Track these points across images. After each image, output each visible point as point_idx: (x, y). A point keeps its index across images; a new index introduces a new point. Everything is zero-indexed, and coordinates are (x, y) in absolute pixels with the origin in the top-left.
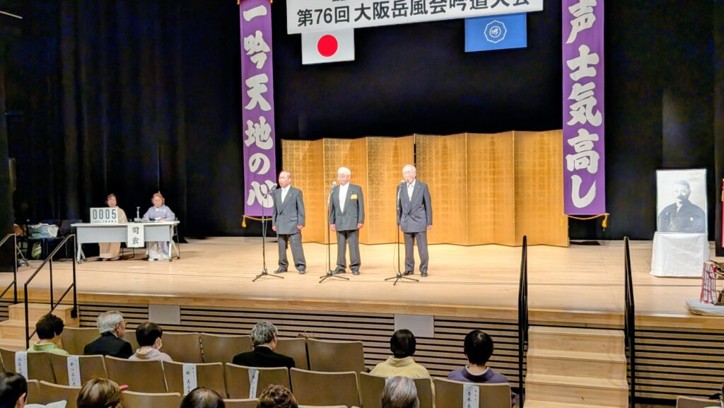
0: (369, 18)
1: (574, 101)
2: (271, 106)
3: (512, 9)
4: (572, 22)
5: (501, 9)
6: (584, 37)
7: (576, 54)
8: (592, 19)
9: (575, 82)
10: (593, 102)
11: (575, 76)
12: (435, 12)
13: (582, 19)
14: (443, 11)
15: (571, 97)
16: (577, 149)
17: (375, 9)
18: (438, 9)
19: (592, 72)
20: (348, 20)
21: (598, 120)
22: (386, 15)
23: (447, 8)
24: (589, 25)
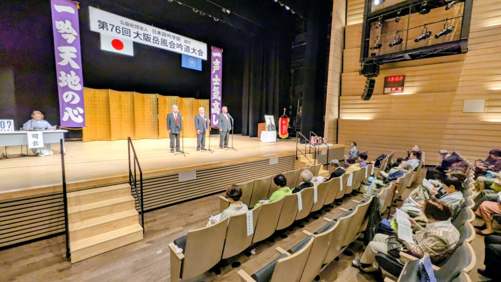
0: (141, 39)
1: (214, 92)
2: (80, 67)
3: (197, 56)
4: (214, 67)
5: (194, 55)
6: (217, 72)
7: (215, 77)
8: (219, 67)
9: (214, 86)
10: (218, 93)
11: (214, 84)
12: (171, 47)
13: (217, 66)
14: (174, 48)
15: (213, 90)
16: (215, 107)
17: (144, 36)
18: (172, 47)
19: (219, 84)
20: (130, 36)
21: (220, 98)
22: (149, 40)
23: (176, 47)
24: (218, 69)
